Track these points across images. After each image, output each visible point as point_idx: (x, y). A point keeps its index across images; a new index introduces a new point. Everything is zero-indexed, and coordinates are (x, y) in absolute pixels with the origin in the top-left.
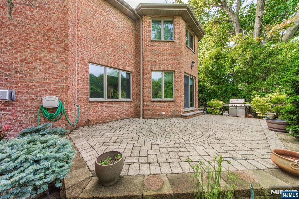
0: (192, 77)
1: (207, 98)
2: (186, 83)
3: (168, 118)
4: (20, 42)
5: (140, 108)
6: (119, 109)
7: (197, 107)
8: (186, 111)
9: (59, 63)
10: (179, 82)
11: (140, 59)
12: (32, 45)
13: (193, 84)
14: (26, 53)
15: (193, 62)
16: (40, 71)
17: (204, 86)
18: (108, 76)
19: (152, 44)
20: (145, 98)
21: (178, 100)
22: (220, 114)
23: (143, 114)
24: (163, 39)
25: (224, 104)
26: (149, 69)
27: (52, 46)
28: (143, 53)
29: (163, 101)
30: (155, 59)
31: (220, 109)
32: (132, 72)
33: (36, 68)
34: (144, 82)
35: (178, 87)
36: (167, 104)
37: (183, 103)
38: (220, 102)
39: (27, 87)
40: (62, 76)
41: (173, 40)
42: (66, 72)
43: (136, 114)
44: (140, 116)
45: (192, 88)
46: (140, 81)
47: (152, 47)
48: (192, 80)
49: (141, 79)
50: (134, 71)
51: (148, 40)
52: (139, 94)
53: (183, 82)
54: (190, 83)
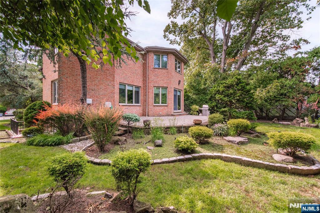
0: (179, 90)
1: (191, 104)
2: (175, 94)
3: (164, 116)
4: (94, 76)
5: (146, 110)
6: (134, 110)
7: (183, 110)
8: (174, 112)
9: (111, 86)
10: (170, 94)
11: (146, 78)
12: (99, 77)
13: (180, 94)
14: (97, 81)
15: (180, 81)
16: (102, 89)
17: (189, 96)
18: (128, 90)
19: (154, 70)
20: (149, 103)
21: (170, 105)
22: (197, 114)
23: (148, 114)
24: (161, 67)
25: (199, 108)
26: (152, 86)
27: (108, 77)
28: (148, 75)
29: (161, 106)
30: (156, 80)
31: (198, 112)
32: (141, 87)
33: (101, 88)
34: (149, 94)
35: (170, 97)
36: (163, 107)
37: (173, 107)
38: (197, 107)
39: (97, 98)
40: (112, 92)
41: (167, 68)
42: (114, 90)
43: (143, 114)
44: (146, 115)
45: (179, 96)
46: (146, 92)
47: (154, 72)
48: (180, 92)
49: (147, 91)
50: (142, 86)
51: (152, 67)
52: (146, 101)
53: (173, 94)
54: (178, 94)
